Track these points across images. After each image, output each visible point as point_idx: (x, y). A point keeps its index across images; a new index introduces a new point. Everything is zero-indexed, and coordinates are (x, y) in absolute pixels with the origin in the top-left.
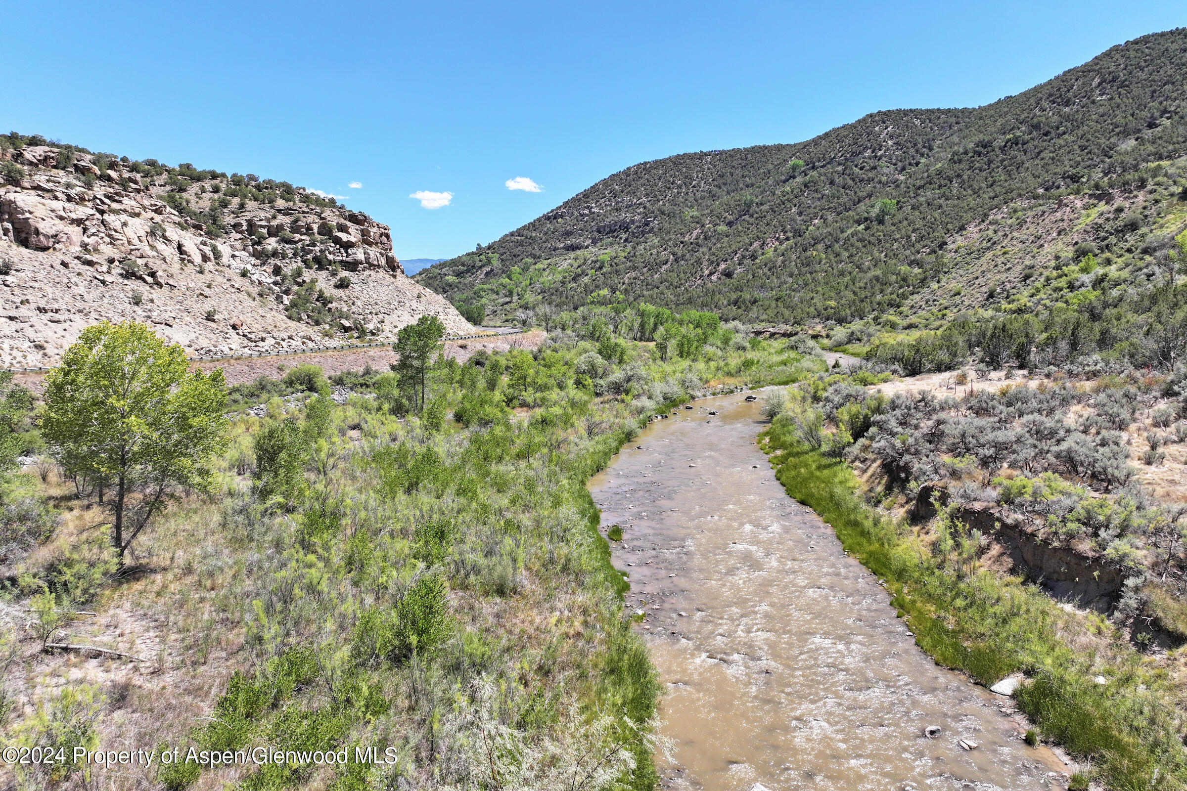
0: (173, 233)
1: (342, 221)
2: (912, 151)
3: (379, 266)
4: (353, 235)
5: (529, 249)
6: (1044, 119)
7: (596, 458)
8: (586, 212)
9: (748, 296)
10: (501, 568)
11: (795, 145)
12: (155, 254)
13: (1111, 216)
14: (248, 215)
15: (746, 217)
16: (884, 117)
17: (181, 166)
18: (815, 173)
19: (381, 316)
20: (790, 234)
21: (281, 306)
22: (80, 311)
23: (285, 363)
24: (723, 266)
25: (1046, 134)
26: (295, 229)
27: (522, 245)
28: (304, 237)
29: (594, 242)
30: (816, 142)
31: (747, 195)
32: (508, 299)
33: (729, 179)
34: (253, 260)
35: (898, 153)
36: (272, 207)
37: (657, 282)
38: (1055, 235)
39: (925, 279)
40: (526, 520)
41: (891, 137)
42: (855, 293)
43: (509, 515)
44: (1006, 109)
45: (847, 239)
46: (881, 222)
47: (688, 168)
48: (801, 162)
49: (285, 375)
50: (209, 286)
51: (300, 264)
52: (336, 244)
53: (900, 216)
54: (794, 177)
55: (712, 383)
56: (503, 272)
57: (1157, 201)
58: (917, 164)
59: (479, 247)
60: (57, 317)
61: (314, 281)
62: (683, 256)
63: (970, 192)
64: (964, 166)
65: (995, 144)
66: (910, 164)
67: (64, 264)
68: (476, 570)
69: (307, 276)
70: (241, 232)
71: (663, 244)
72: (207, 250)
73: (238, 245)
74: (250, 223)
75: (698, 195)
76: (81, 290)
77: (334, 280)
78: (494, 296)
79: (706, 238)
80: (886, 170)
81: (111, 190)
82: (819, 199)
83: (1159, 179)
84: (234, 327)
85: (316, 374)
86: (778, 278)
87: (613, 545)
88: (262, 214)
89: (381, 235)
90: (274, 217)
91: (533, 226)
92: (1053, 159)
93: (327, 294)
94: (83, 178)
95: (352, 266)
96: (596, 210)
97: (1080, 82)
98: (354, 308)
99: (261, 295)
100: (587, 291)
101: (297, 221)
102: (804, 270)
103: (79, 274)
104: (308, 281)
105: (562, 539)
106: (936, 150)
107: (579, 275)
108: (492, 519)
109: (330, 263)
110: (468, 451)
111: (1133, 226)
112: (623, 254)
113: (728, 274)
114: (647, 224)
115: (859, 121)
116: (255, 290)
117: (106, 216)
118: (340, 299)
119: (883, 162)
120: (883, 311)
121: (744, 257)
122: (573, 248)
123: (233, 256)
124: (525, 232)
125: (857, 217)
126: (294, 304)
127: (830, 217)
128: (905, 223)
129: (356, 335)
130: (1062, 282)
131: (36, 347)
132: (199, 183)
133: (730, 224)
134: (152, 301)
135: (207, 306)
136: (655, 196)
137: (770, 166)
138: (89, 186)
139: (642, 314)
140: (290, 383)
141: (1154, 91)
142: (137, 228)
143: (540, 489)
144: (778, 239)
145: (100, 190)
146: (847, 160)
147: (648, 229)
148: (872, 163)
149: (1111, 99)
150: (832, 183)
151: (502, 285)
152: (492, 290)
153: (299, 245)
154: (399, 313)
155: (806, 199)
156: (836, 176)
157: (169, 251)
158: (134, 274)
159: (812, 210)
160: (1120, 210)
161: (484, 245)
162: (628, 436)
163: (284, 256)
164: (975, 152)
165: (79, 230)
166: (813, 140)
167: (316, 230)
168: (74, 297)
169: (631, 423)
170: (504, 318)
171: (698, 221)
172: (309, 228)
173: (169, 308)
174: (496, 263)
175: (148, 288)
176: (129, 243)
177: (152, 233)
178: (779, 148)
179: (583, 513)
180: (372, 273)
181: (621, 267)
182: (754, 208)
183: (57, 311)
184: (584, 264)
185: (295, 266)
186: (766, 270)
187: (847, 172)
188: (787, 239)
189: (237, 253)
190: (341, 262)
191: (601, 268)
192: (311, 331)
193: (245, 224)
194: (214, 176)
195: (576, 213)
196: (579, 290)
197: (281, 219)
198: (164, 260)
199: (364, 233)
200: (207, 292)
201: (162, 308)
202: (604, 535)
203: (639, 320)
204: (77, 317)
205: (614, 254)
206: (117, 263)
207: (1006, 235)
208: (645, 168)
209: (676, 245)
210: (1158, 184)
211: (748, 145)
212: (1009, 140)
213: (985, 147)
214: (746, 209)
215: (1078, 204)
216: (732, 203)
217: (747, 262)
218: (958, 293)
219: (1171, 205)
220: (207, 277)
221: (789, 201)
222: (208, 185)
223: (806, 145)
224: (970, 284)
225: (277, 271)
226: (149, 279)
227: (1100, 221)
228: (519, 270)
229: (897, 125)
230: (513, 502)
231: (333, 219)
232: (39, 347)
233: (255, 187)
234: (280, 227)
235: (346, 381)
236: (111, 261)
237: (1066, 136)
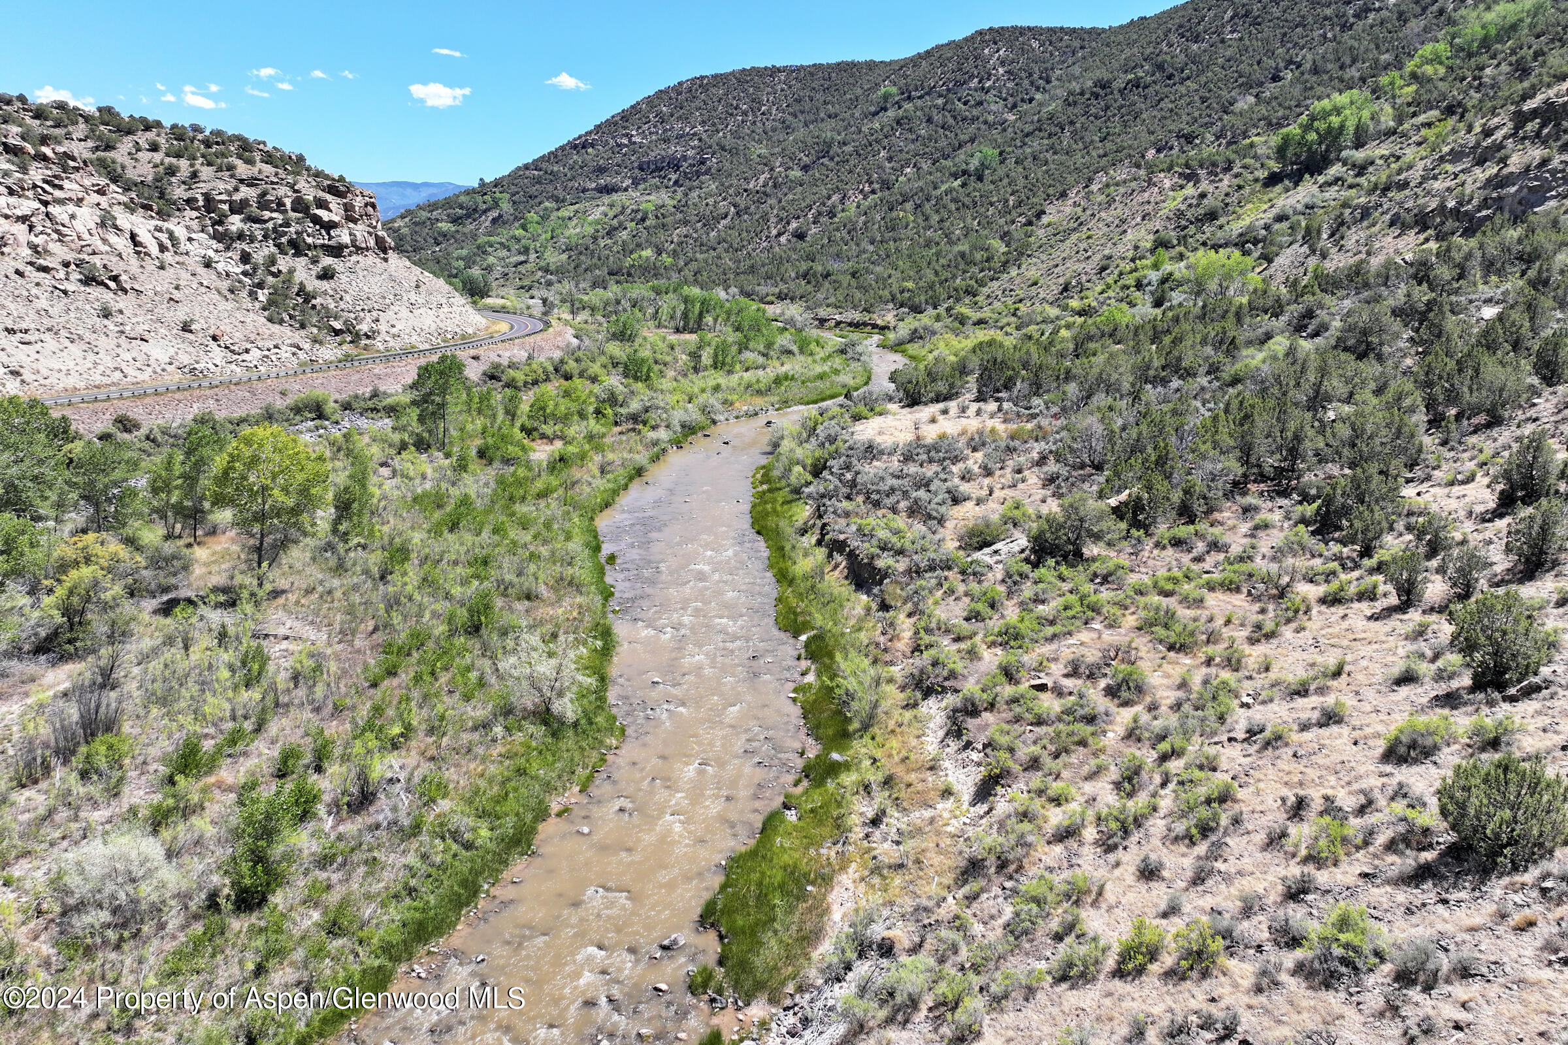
0: (124, 220)
1: (321, 194)
2: (1026, 82)
3: (367, 249)
4: (334, 214)
5: (550, 188)
6: (1168, 58)
7: (605, 496)
8: (625, 141)
9: (820, 268)
10: (527, 583)
11: (891, 63)
12: (107, 248)
13: (1194, 202)
14: (204, 187)
15: (825, 161)
16: (995, 36)
17: (100, 110)
18: (908, 106)
19: (375, 314)
20: (876, 186)
21: (257, 305)
22: (49, 330)
23: (287, 386)
24: (794, 225)
25: (1170, 77)
26: (263, 205)
27: (539, 183)
28: (275, 215)
29: (636, 183)
30: (916, 61)
31: (828, 131)
32: (522, 258)
33: (807, 105)
34: (215, 244)
35: (1010, 85)
36: (232, 176)
37: (713, 243)
38: (1139, 219)
39: (1007, 262)
40: (544, 551)
41: (1003, 64)
42: (936, 273)
43: (532, 548)
44: (1135, 37)
45: (939, 199)
46: (980, 178)
47: (757, 88)
48: (894, 90)
49: (290, 401)
50: (177, 288)
51: (273, 249)
52: (315, 224)
53: (1001, 171)
54: (886, 109)
55: (737, 405)
56: (516, 219)
57: (1240, 187)
58: (1031, 100)
59: (482, 183)
60: (27, 338)
61: (291, 271)
62: (747, 208)
63: (1081, 145)
64: (1078, 110)
65: (1115, 85)
66: (1023, 100)
67: (19, 273)
68: (511, 584)
69: (283, 264)
70: (197, 209)
71: (723, 189)
72: (164, 237)
73: (195, 225)
74: (207, 197)
75: (769, 125)
76: (43, 303)
77: (317, 269)
78: (505, 253)
79: (775, 186)
80: (993, 107)
81: (49, 173)
82: (913, 141)
83: (1248, 161)
84: (215, 338)
85: (326, 401)
86: (858, 245)
87: (608, 567)
88: (221, 186)
89: (366, 205)
90: (236, 190)
91: (553, 157)
92: (1171, 111)
93: (309, 288)
94: (15, 159)
95: (336, 251)
96: (637, 139)
97: (1212, 13)
98: (342, 305)
99: (232, 291)
100: (626, 251)
101: (264, 194)
102: (887, 235)
103: (38, 284)
104: (284, 270)
105: (570, 564)
106: (1055, 83)
107: (616, 229)
108: (520, 551)
109: (309, 247)
110: (495, 490)
111: (1212, 216)
112: (673, 202)
113: (800, 236)
114: (703, 162)
115: (966, 39)
116: (225, 285)
117: (50, 209)
118: (325, 293)
119: (990, 97)
120: (958, 300)
121: (820, 214)
122: (608, 190)
123: (190, 239)
124: (544, 165)
125: (953, 169)
126: (271, 303)
127: (925, 166)
128: (1006, 181)
129: (349, 339)
130: (1130, 280)
131: (12, 373)
132: (130, 137)
133: (805, 168)
134: (121, 312)
135: (181, 314)
136: (714, 125)
137: (859, 91)
138: (24, 169)
139: (686, 300)
140: (297, 410)
141: (1285, 35)
142: (86, 218)
143: (556, 526)
144: (862, 191)
145: (37, 174)
146: (948, 90)
147: (704, 168)
148: (978, 96)
149: (1241, 39)
150: (929, 120)
151: (514, 237)
152: (501, 244)
153: (270, 225)
154: (396, 308)
155: (899, 139)
156: (935, 112)
157: (122, 243)
158: (94, 279)
159: (904, 156)
160: (1203, 196)
161: (488, 179)
162: (639, 472)
163: (252, 239)
164: (1092, 93)
165: (25, 227)
166: (912, 59)
167: (289, 206)
168: (38, 312)
169: (641, 458)
170: (519, 283)
171: (766, 163)
172: (280, 203)
173: (140, 319)
174: (506, 207)
175: (111, 295)
176: (79, 238)
177: (102, 224)
178: (871, 65)
179: (587, 545)
180: (360, 258)
181: (669, 220)
182: (835, 149)
183: (26, 331)
184: (622, 213)
185: (266, 251)
186: (844, 233)
187: (948, 107)
188: (873, 192)
189: (194, 236)
190: (323, 246)
191: (643, 220)
192: (298, 337)
193: (200, 198)
194: (148, 127)
195: (611, 142)
196: (615, 249)
197: (245, 192)
198: (120, 255)
199: (348, 208)
200: (177, 295)
201: (134, 320)
202: (603, 561)
203: (682, 307)
204: (47, 337)
205: (660, 202)
206: (73, 267)
207: (1093, 215)
208: (701, 85)
209: (738, 194)
210: (1245, 167)
211: (833, 60)
212: (1130, 81)
213: (1103, 87)
214: (825, 151)
215: (1167, 183)
216: (810, 141)
217: (824, 219)
218: (1035, 284)
219: (1253, 193)
220: (170, 273)
221: (877, 141)
222: (143, 138)
223: (903, 64)
224: (1049, 271)
225: (245, 258)
226: (112, 285)
227: (1183, 207)
228: (536, 218)
229: (1010, 47)
230: (535, 537)
231: (310, 193)
232: (15, 373)
233: (203, 142)
234: (245, 203)
235: (355, 405)
236: (66, 265)
237: (1188, 83)
